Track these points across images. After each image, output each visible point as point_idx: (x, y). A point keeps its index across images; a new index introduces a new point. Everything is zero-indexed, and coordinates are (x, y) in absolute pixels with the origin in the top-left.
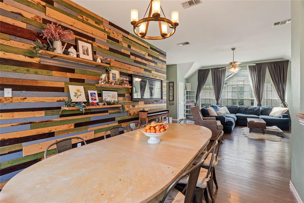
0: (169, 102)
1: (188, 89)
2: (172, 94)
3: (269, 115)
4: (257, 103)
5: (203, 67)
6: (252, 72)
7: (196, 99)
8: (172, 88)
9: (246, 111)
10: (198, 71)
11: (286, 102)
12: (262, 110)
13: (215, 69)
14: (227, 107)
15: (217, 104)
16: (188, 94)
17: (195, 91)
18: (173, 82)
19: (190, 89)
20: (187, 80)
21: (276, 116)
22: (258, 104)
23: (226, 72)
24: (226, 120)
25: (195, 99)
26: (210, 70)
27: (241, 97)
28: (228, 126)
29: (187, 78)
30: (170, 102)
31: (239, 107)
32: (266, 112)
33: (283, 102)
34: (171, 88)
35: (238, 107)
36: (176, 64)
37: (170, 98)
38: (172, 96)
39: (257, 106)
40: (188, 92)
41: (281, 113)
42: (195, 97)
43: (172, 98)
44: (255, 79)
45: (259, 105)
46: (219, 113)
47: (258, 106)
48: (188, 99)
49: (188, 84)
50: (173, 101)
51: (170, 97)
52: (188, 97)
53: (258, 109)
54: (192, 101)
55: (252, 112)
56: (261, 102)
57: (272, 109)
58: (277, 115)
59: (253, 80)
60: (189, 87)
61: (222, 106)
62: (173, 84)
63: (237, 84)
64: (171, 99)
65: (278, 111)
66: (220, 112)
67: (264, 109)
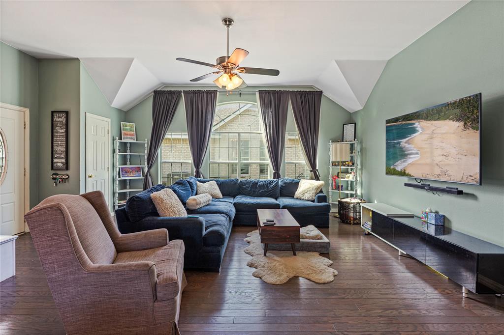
0: (53, 172)
1: (127, 138)
2: (63, 149)
3: (294, 197)
4: (274, 171)
5: (167, 85)
6: (265, 108)
7: (148, 164)
8: (63, 131)
9: (254, 189)
10: (153, 93)
11: (317, 170)
12: (282, 187)
13: (194, 92)
14: (217, 181)
15: (198, 174)
16: (128, 151)
17: (146, 141)
18: (67, 113)
19: (131, 139)
20: (126, 114)
21: (307, 199)
22: (274, 173)
23: (217, 104)
24: (206, 229)
25: (146, 163)
26: (182, 93)
27: (244, 159)
28: (209, 249)
29: (125, 110)
30: (57, 174)
31: (241, 182)
32: (289, 189)
33: (313, 169)
34: (61, 131)
35: (239, 181)
36: (77, 59)
37: (55, 160)
38: (63, 156)
39: (272, 179)
40: (128, 145)
41: (314, 191)
42: (146, 157)
43: (64, 161)
44: (269, 122)
45: (277, 175)
46: (194, 202)
47: (274, 178)
48: (128, 163)
49: (128, 124)
50: (67, 168)
51: (57, 158)
52: (128, 157)
53: (276, 184)
54: (138, 169)
55: (264, 192)
56: (280, 170)
57: (297, 183)
58: (307, 196)
59: (267, 125)
60: (129, 132)
61: (208, 179)
62: (67, 118)
63: (237, 131)
64: (60, 164)
65: (310, 188)
66: (195, 200)
67: (285, 183)
